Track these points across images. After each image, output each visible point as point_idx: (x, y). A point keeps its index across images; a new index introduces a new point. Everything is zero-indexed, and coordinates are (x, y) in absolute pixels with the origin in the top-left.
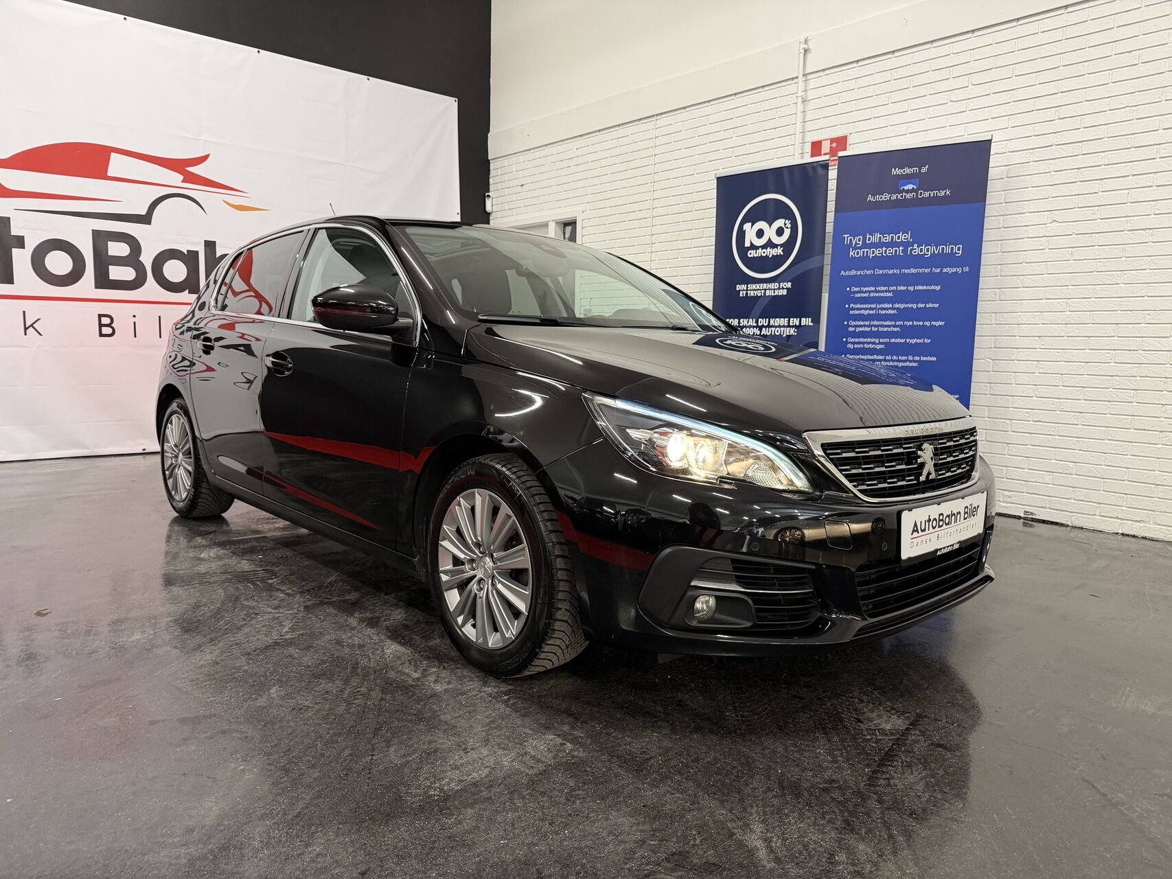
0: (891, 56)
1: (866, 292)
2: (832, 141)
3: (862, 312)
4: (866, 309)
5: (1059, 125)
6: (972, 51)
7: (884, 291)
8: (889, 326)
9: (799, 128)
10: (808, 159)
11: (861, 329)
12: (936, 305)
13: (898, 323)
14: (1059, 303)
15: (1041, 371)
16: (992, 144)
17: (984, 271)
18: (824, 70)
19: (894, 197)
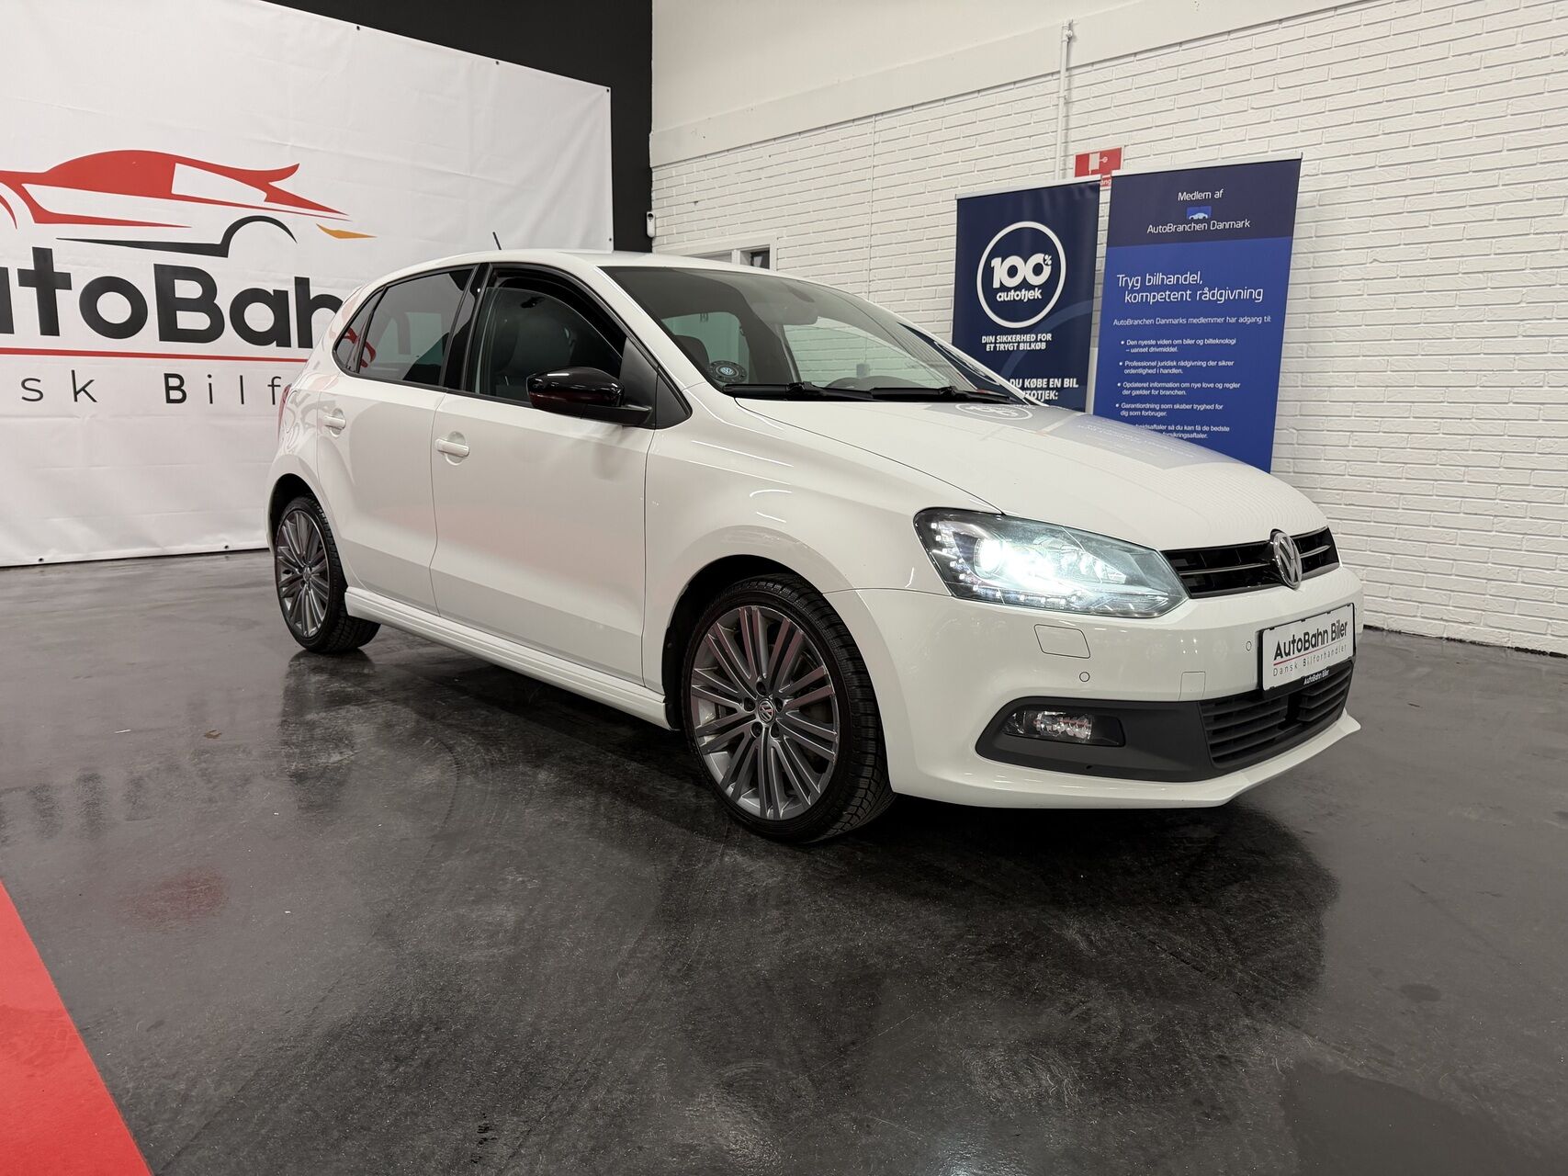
0: (1177, 48)
1: (1145, 346)
2: (1103, 154)
3: (1140, 371)
4: (1144, 367)
5: (1383, 142)
6: (1279, 46)
7: (1168, 346)
8: (1173, 389)
9: (1060, 139)
10: (1071, 179)
11: (1138, 392)
12: (1230, 363)
13: (1184, 385)
14: (1378, 360)
15: (1356, 443)
16: (1302, 164)
17: (1290, 321)
18: (1093, 64)
19: (1181, 228)
